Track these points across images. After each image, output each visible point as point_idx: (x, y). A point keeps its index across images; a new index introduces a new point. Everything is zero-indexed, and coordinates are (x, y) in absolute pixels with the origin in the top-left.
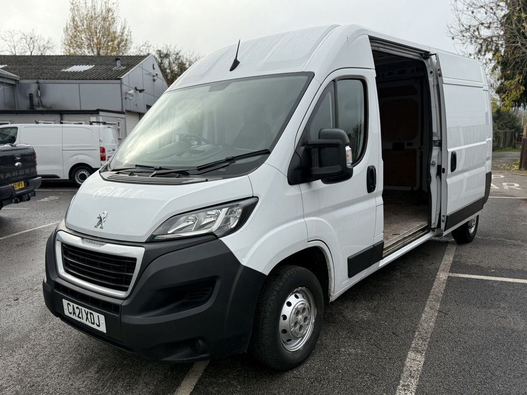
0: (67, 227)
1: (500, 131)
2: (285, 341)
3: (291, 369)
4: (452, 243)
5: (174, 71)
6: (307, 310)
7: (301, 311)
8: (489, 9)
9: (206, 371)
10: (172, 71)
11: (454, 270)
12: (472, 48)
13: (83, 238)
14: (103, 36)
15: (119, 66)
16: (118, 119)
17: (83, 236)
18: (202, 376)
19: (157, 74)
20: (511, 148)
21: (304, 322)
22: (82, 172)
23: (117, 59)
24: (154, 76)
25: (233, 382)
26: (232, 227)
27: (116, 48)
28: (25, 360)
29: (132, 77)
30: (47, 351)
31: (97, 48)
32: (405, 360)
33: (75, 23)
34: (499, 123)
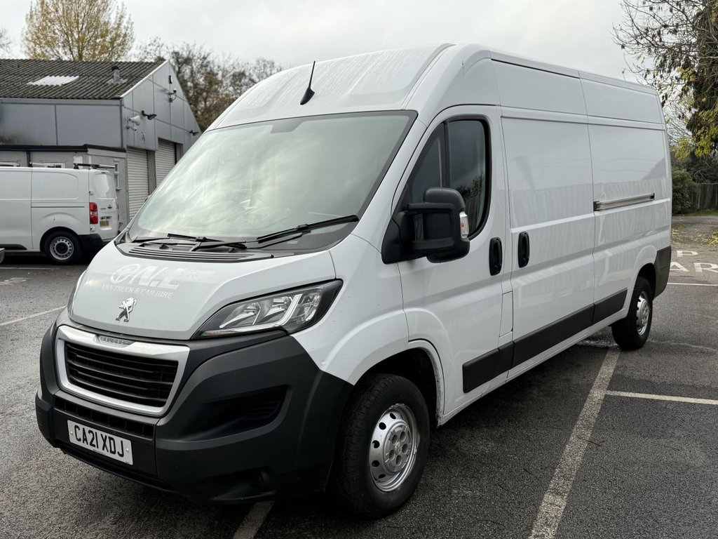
0: (72, 321)
1: (695, 184)
2: (377, 477)
3: (385, 517)
4: (614, 349)
5: (199, 84)
6: (406, 436)
7: (399, 436)
8: (674, 4)
9: (267, 520)
10: (196, 85)
11: (614, 386)
12: (651, 62)
13: (98, 335)
14: (88, 29)
15: (115, 79)
16: (115, 159)
17: (99, 332)
18: (262, 526)
19: (175, 91)
20: (713, 210)
21: (403, 451)
22: (61, 241)
23: (114, 68)
24: (170, 94)
25: (306, 533)
26: (307, 320)
27: (108, 48)
28: (8, 508)
29: (138, 95)
30: (40, 495)
31: (78, 47)
32: (540, 505)
33: (45, 8)
34: (694, 172)
